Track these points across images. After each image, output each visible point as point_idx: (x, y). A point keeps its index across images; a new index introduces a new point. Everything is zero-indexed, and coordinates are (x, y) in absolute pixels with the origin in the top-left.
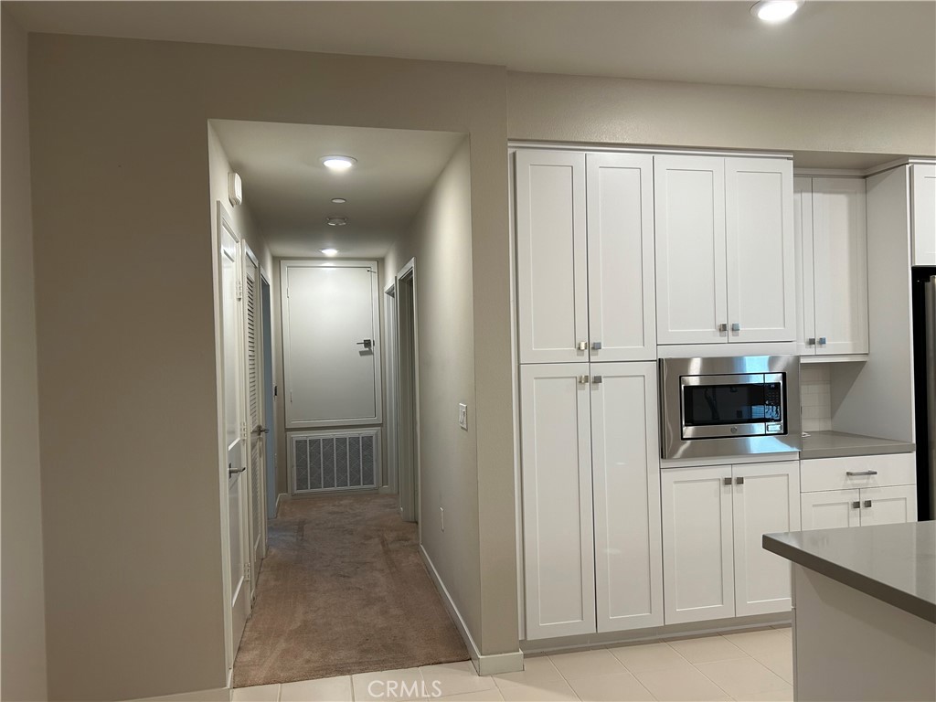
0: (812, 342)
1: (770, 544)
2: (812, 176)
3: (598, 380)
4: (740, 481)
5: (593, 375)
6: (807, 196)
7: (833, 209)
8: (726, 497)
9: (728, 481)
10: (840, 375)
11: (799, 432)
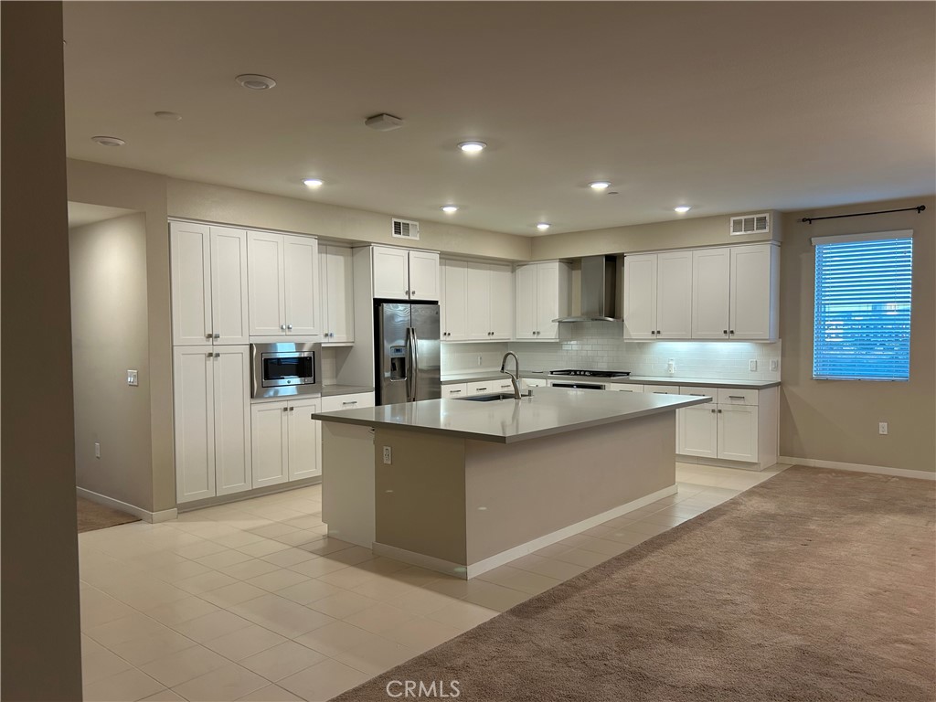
0: (326, 335)
1: (314, 417)
2: (326, 245)
3: (218, 355)
4: (292, 409)
5: (214, 353)
6: (324, 255)
7: (337, 263)
8: (285, 418)
9: (286, 409)
10: (341, 353)
11: (321, 382)
